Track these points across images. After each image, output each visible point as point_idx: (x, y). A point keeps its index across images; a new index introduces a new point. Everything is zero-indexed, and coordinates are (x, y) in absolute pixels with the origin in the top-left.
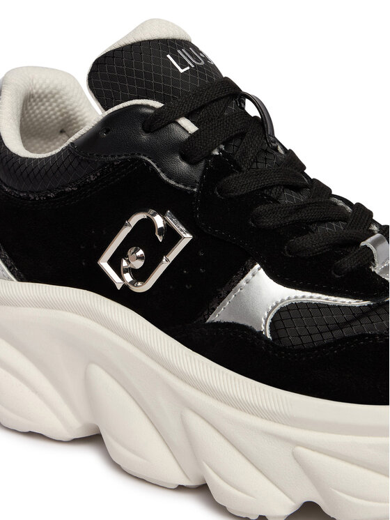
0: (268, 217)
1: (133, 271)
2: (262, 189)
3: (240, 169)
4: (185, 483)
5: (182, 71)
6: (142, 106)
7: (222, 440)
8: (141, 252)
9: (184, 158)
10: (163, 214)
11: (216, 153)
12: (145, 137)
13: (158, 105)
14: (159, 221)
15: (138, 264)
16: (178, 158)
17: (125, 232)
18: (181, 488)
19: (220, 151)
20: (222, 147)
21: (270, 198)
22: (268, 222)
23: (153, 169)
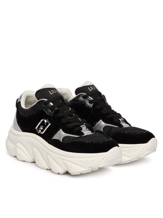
0: (64, 121)
1: (41, 130)
2: (64, 116)
3: (60, 112)
4: (48, 168)
5: (51, 94)
6: (44, 100)
7: (53, 160)
8: (43, 127)
9: (50, 110)
10: (46, 120)
11: (56, 109)
12: (44, 105)
13: (46, 100)
14: (46, 121)
15: (42, 129)
16: (49, 110)
17: (40, 123)
18: (47, 169)
19: (57, 109)
20: (57, 108)
21: (65, 117)
22: (64, 122)
23: (45, 112)
